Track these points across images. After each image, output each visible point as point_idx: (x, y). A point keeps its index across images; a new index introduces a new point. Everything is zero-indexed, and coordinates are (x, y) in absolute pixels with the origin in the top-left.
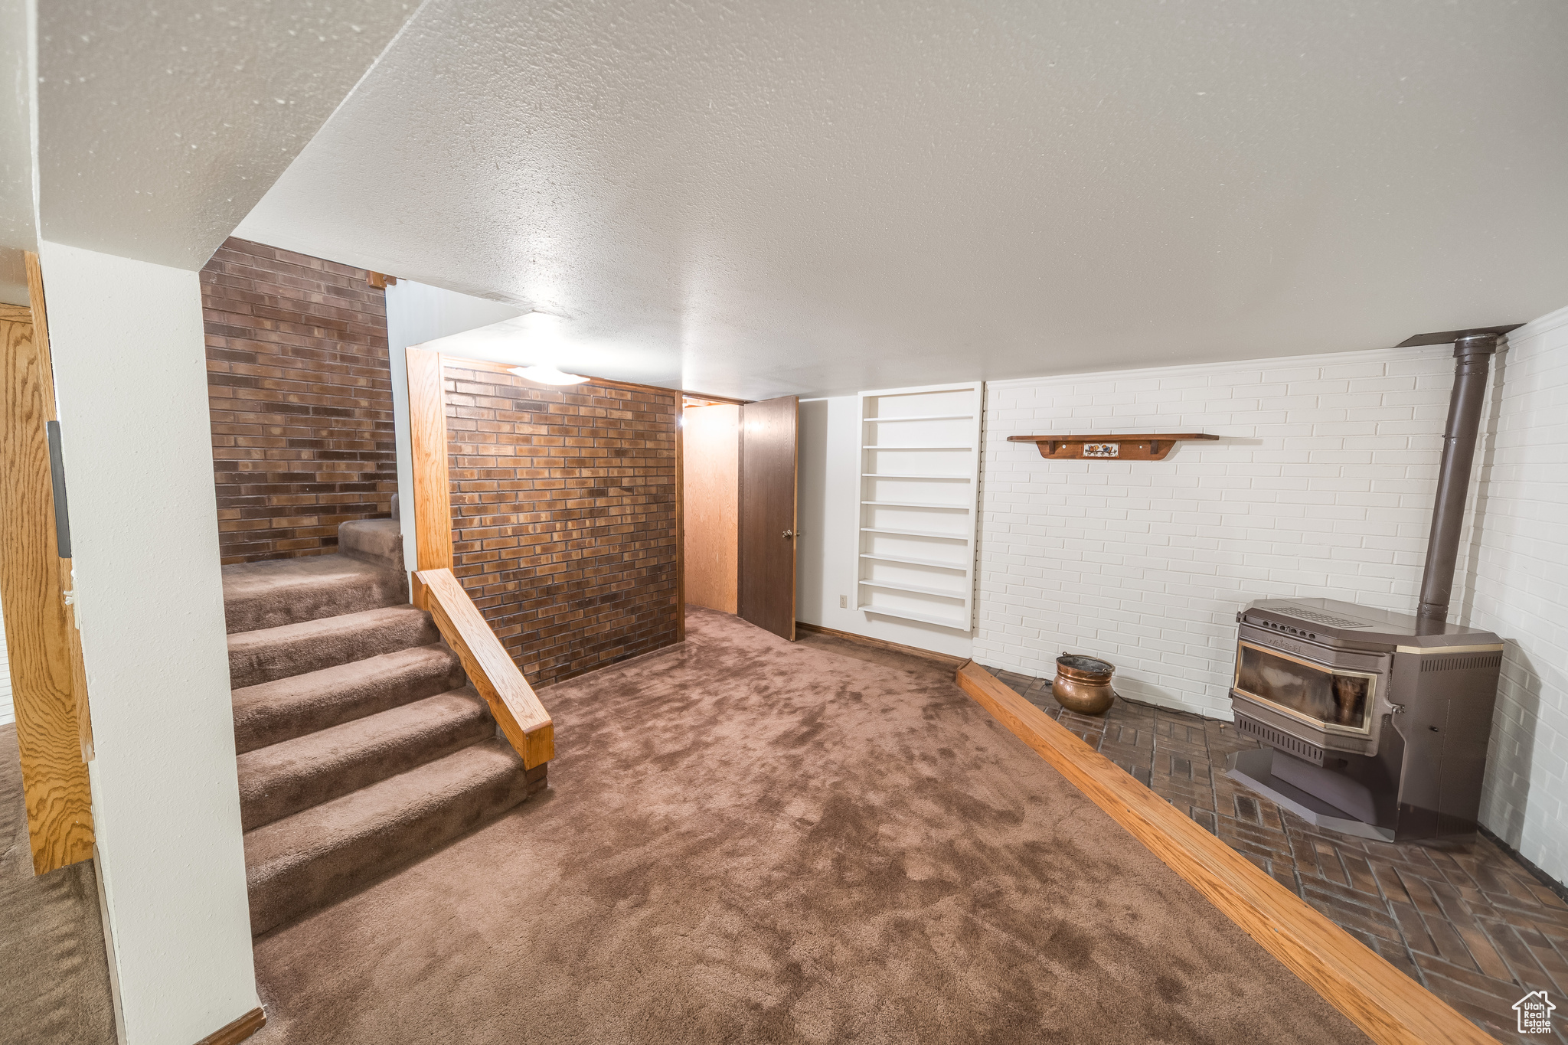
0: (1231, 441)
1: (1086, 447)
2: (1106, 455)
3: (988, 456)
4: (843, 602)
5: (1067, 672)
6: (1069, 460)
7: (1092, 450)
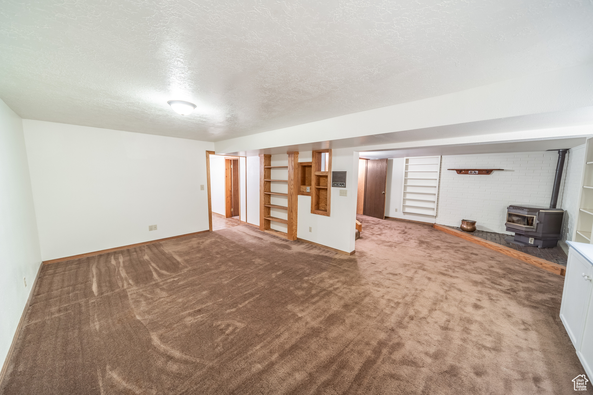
0: (507, 170)
1: (469, 171)
2: (475, 173)
3: (442, 173)
4: (396, 210)
5: (465, 222)
6: (465, 175)
7: (471, 172)
